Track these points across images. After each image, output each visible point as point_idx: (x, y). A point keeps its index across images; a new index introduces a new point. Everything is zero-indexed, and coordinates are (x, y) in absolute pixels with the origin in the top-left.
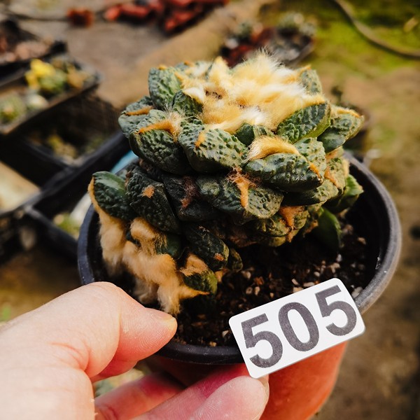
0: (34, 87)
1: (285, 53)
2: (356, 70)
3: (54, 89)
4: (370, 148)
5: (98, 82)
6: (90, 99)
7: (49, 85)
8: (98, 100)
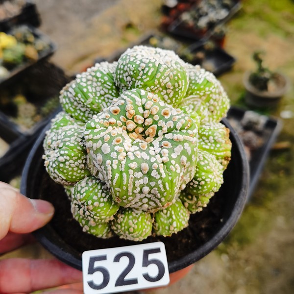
1: (217, 13)
2: (277, 27)
3: (14, 60)
4: (284, 109)
5: (53, 51)
8: (53, 66)
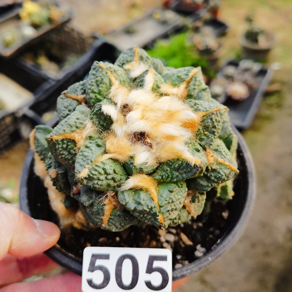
0: (26, 21)
6: (66, 29)
7: (37, 20)
